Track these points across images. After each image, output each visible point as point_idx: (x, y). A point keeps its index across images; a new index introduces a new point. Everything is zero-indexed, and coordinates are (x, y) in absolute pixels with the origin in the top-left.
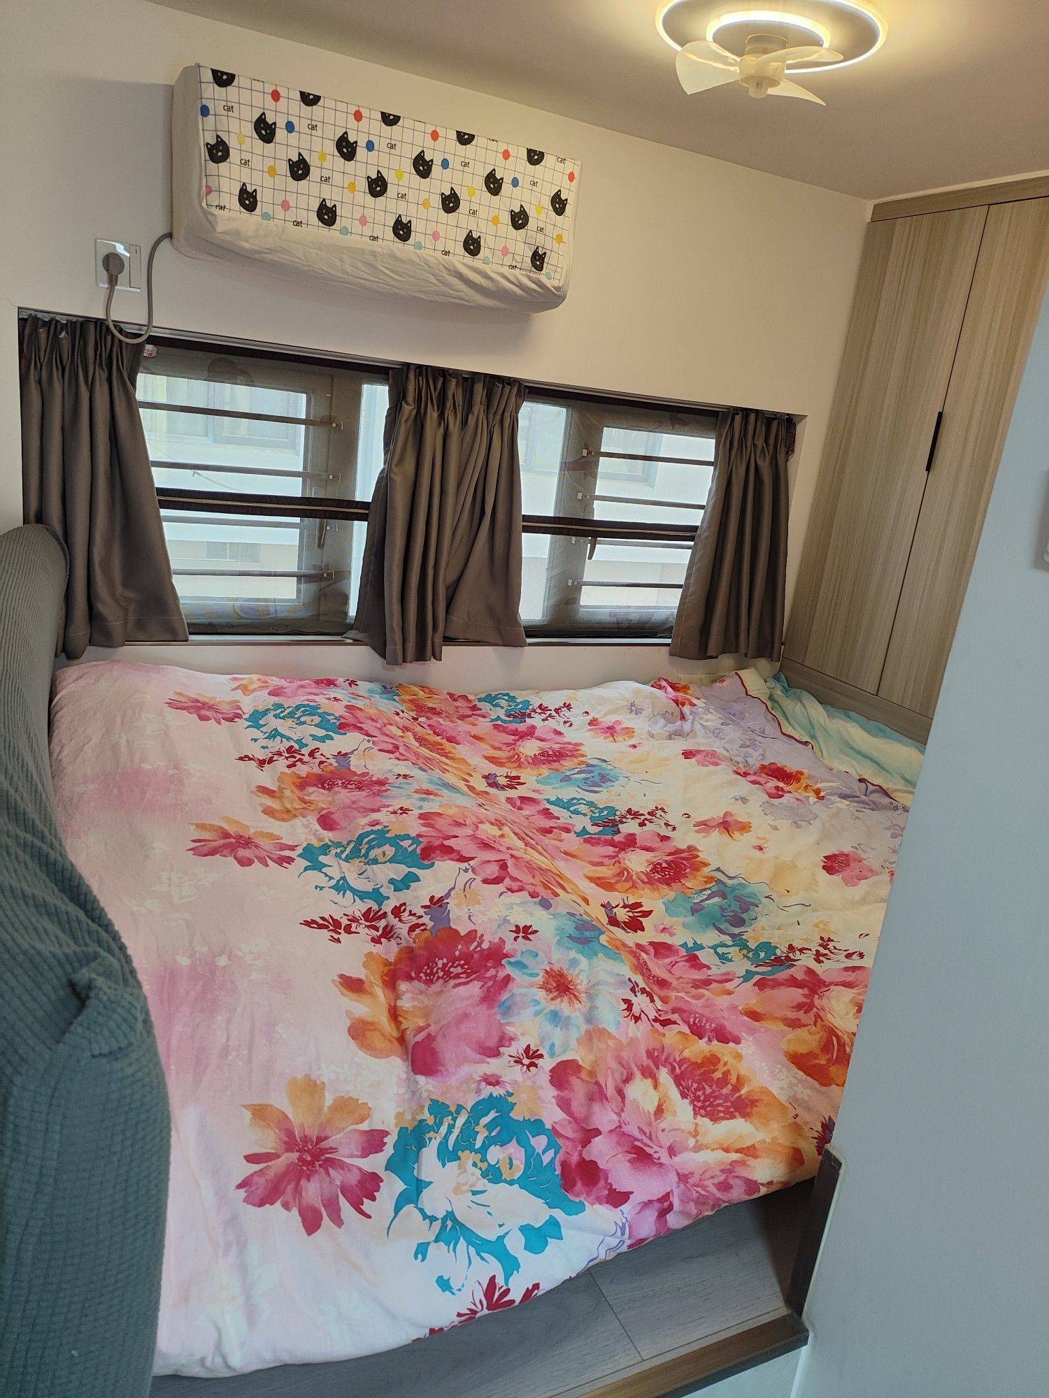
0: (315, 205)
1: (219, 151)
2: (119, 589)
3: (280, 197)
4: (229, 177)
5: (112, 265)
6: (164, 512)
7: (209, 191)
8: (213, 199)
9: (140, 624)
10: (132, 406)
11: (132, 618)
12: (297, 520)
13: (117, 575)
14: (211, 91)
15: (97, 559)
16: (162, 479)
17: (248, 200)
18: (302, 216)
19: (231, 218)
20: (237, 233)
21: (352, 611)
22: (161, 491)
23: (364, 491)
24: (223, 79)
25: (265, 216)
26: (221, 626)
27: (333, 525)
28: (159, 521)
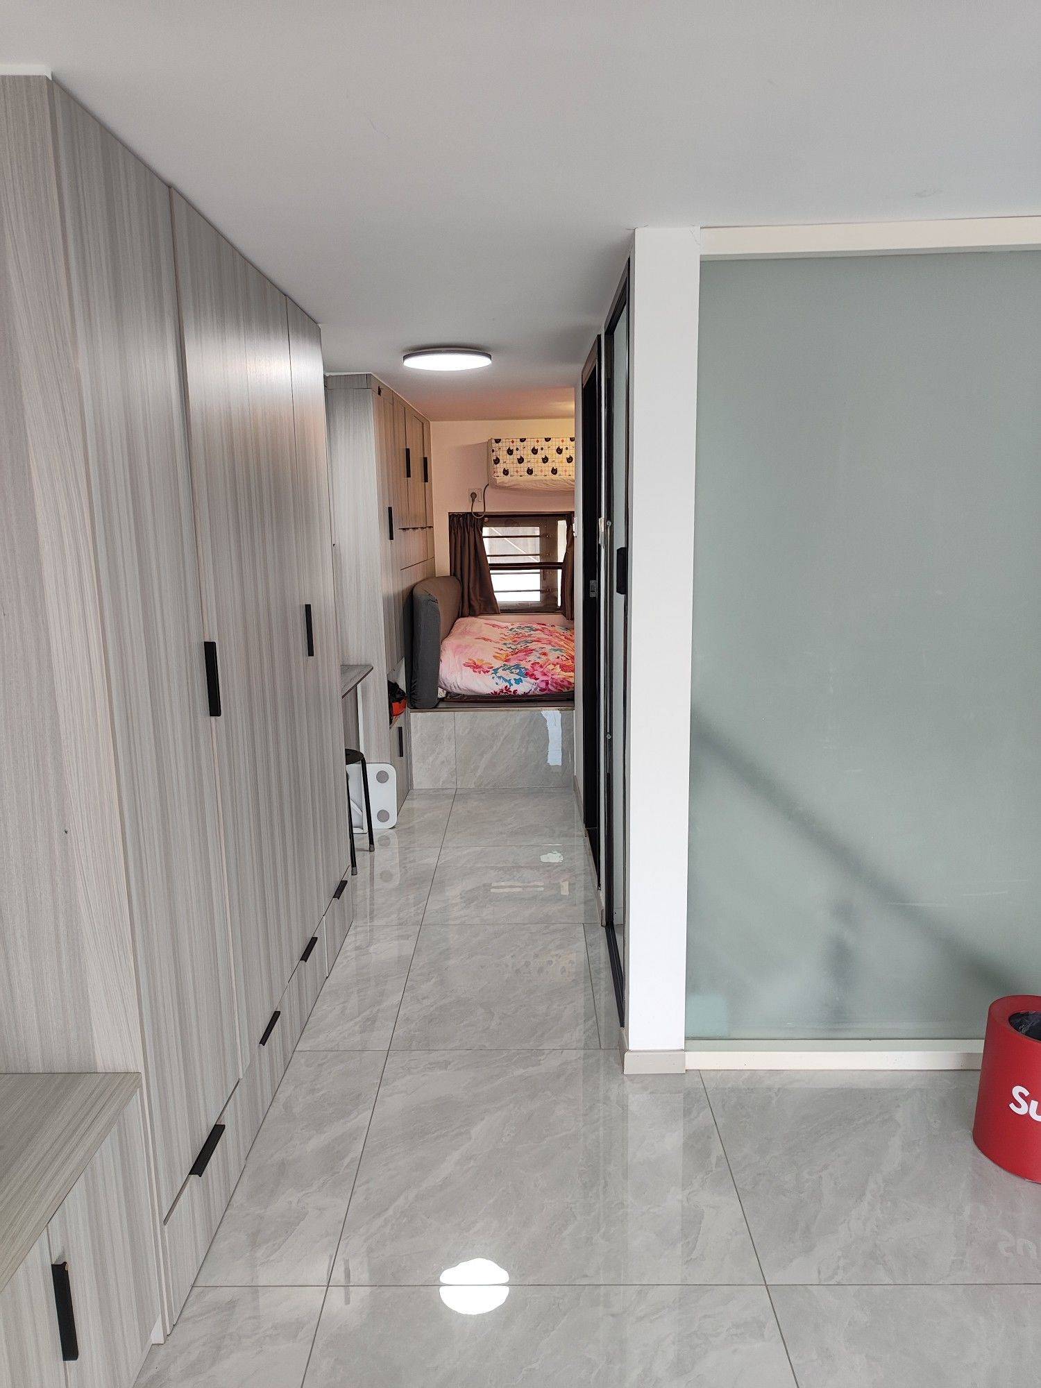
0: (526, 469)
1: (497, 461)
2: (479, 598)
3: (515, 469)
4: (500, 468)
5: (473, 496)
6: (491, 572)
7: (494, 472)
8: (495, 474)
9: (485, 609)
10: (481, 538)
11: (482, 607)
12: (538, 571)
13: (478, 594)
14: (495, 445)
15: (471, 586)
16: (490, 560)
17: (506, 472)
18: (522, 473)
19: (501, 478)
20: (503, 482)
21: (559, 604)
22: (490, 565)
23: (561, 559)
24: (498, 441)
25: (511, 476)
26: (512, 610)
27: (548, 572)
28: (490, 574)
